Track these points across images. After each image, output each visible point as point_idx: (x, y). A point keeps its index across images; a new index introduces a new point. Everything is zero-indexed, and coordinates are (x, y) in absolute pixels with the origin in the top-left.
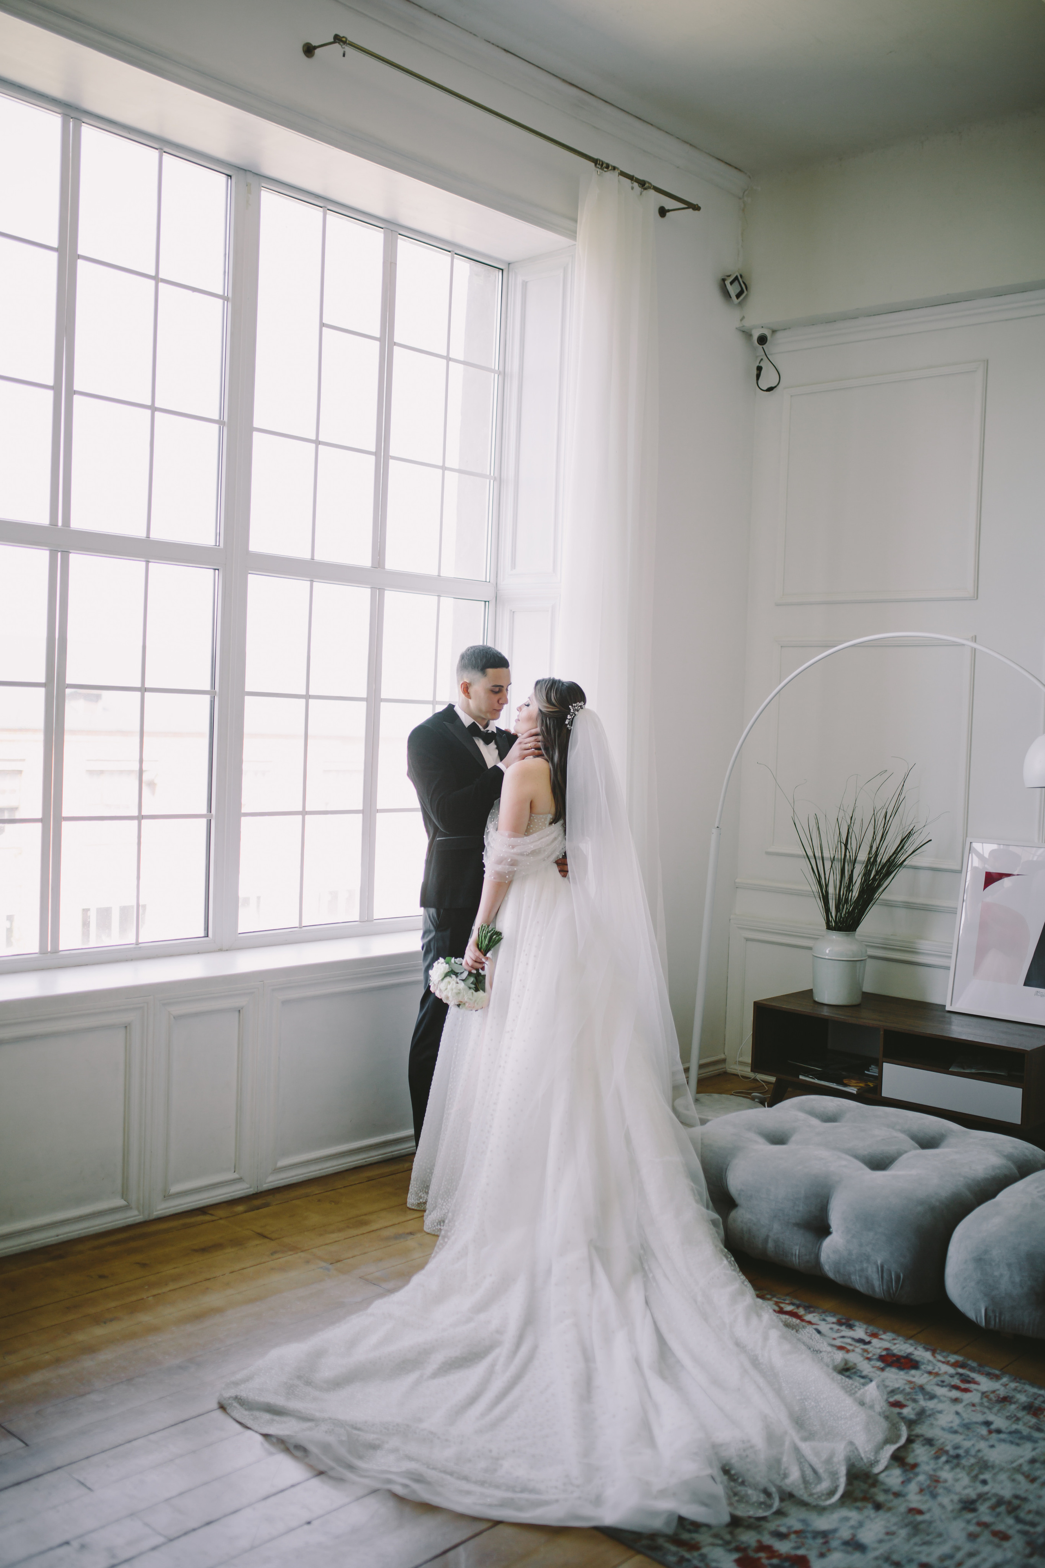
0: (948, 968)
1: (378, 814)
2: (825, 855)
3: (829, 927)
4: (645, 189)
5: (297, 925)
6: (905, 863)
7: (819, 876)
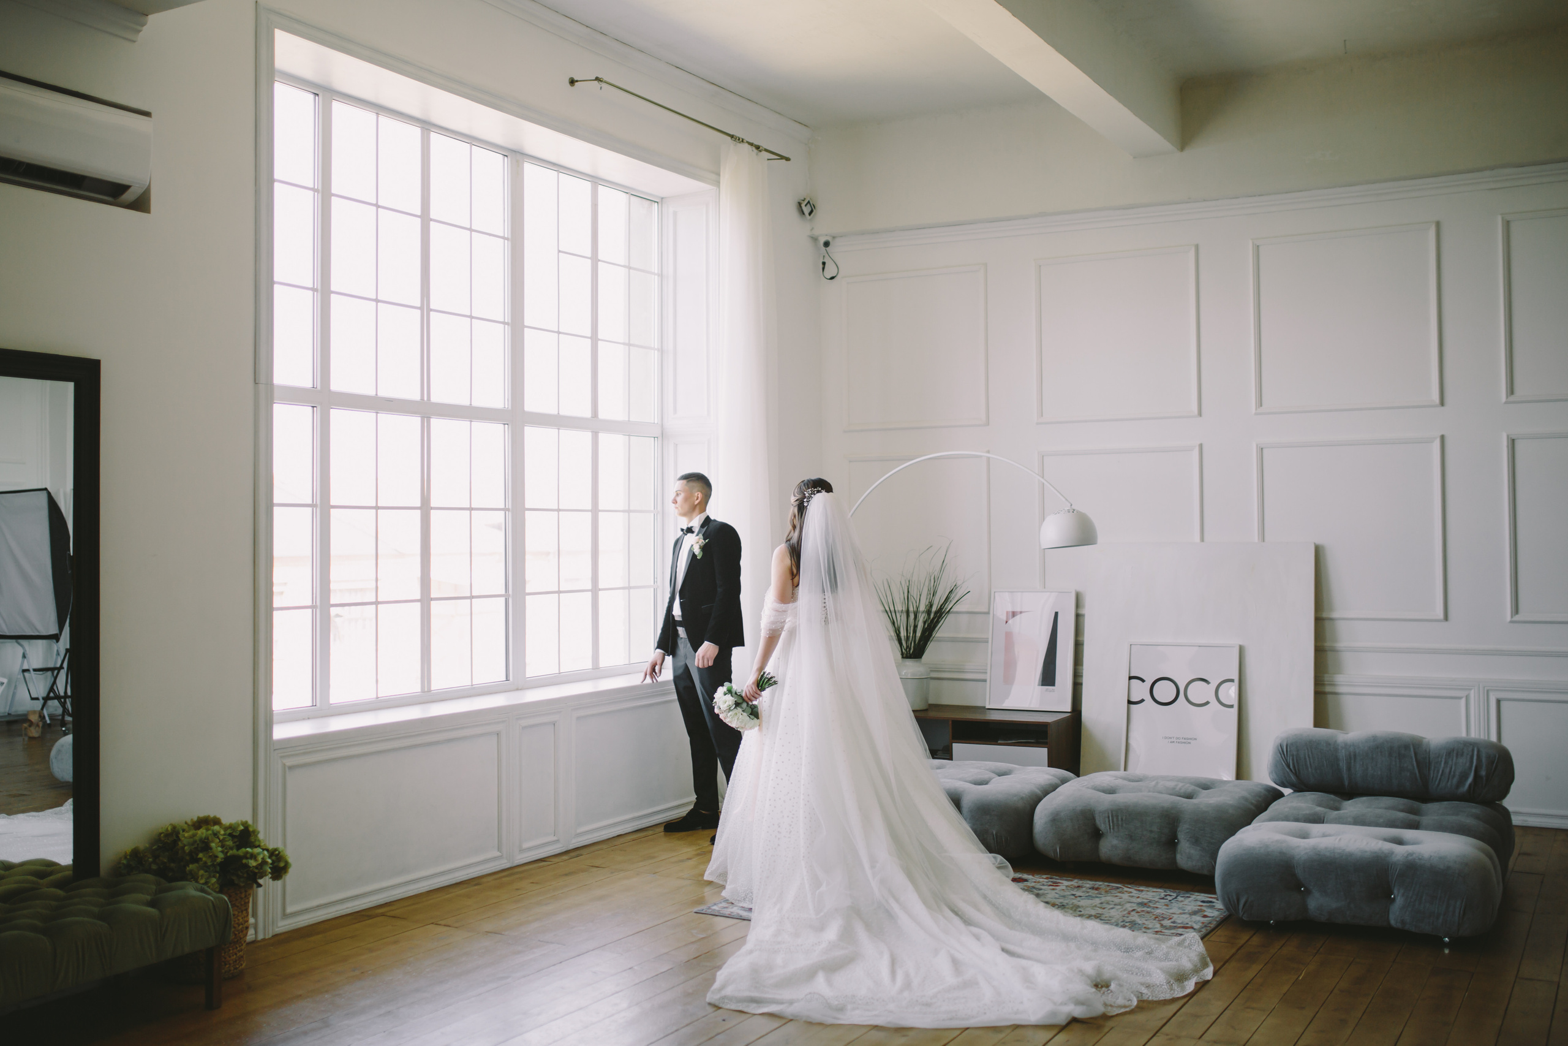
0: (985, 681)
1: (599, 592)
2: (896, 609)
3: (903, 657)
4: (760, 151)
5: (558, 672)
6: (951, 610)
7: (893, 623)
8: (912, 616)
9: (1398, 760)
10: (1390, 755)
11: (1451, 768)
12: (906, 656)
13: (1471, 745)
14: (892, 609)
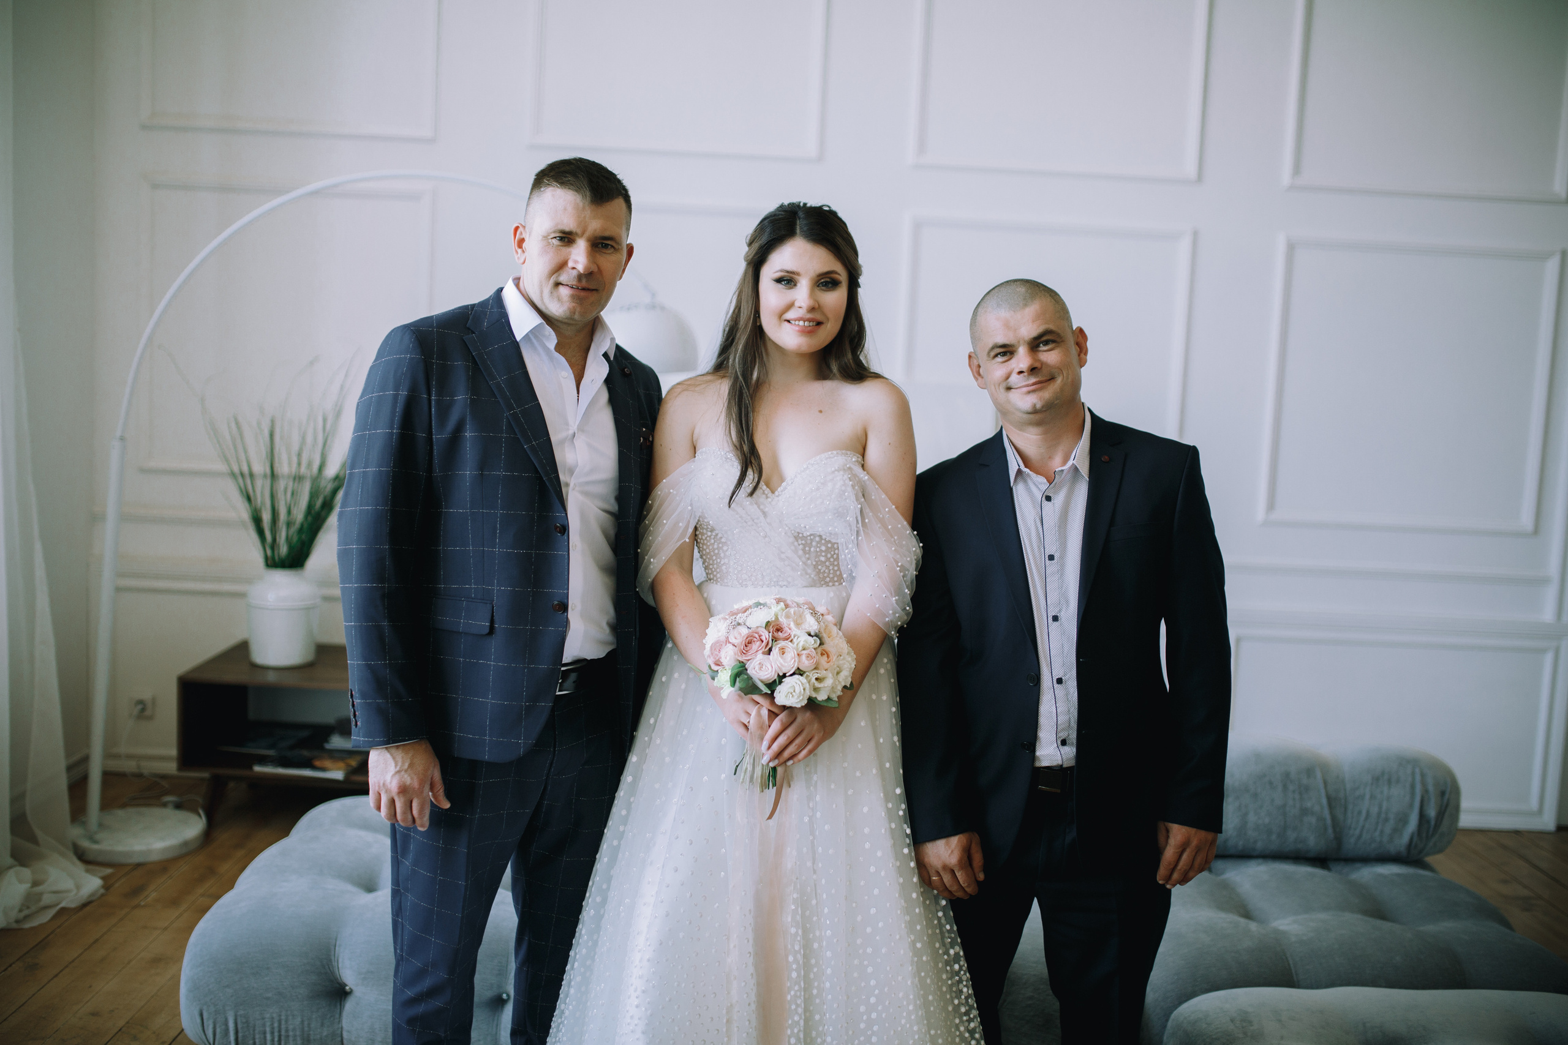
3: (268, 565)
7: (249, 499)
8: (281, 484)
9: (1297, 796)
10: (1285, 788)
11: (1380, 807)
12: (273, 563)
13: (1408, 761)
14: (245, 469)
